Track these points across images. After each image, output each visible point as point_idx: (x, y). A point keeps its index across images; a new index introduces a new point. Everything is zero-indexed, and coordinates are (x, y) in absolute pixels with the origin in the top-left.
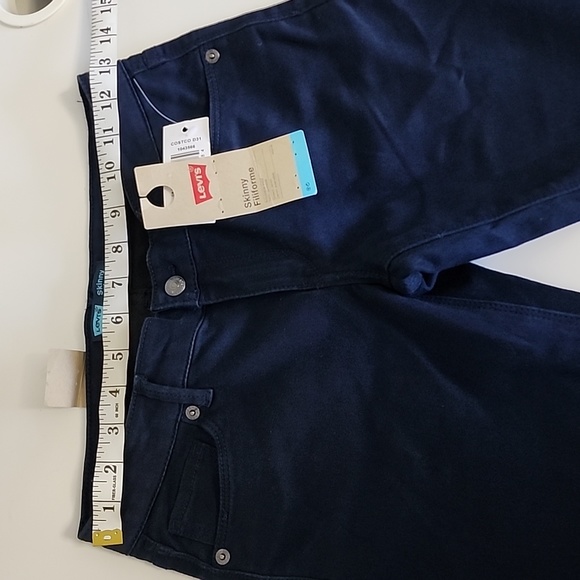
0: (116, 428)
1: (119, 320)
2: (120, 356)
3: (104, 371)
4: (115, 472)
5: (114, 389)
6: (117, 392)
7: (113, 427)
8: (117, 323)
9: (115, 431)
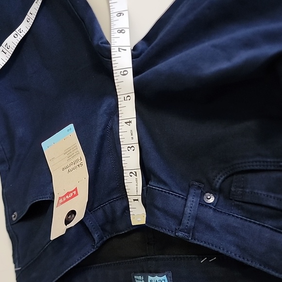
0: (133, 147)
1: (125, 73)
2: (129, 98)
3: (119, 109)
4: (136, 175)
5: (128, 121)
6: (130, 122)
7: (130, 146)
8: (124, 75)
9: (133, 148)
